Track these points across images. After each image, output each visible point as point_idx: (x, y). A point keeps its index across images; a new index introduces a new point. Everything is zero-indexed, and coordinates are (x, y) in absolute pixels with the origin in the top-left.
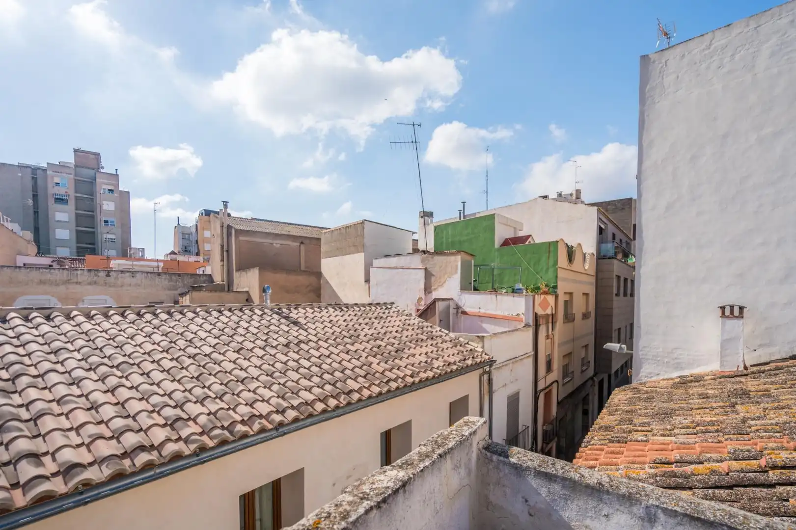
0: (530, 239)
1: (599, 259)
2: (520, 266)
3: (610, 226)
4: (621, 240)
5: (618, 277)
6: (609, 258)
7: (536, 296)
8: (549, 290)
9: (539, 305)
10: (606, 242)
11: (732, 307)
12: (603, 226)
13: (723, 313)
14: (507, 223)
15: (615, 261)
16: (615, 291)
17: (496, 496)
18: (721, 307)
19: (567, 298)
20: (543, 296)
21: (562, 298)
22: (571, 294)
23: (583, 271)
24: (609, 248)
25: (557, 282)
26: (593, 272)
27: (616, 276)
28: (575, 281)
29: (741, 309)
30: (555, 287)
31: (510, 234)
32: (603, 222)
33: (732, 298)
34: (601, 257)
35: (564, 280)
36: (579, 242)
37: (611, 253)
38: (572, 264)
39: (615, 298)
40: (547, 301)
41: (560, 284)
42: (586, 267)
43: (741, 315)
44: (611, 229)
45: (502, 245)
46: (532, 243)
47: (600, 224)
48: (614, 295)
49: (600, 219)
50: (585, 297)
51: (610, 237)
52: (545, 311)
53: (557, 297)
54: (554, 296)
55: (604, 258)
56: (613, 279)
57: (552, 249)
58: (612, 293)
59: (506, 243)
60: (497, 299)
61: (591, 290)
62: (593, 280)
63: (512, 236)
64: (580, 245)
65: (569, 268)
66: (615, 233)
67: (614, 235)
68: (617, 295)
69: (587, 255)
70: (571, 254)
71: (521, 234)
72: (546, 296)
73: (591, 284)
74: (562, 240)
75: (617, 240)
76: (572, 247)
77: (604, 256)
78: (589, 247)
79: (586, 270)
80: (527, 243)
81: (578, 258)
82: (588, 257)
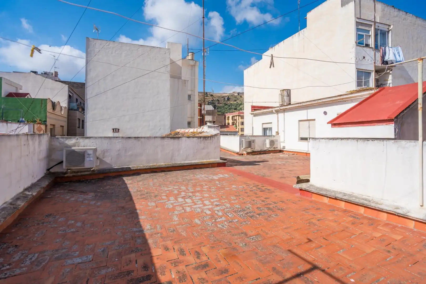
0: (28, 95)
1: (69, 110)
2: (22, 109)
3: (75, 95)
4: (81, 103)
5: (79, 119)
6: (75, 110)
7: (35, 125)
8: (41, 122)
9: (37, 129)
10: (73, 102)
11: (116, 129)
12: (71, 94)
13: (114, 131)
14: (10, 83)
15: (77, 112)
16: (77, 126)
17: (53, 143)
18: (113, 129)
19: (52, 127)
20: (38, 125)
21: (49, 127)
22: (54, 125)
23: (60, 115)
24: (74, 105)
25: (46, 119)
26: (66, 115)
27: (78, 118)
28: (56, 119)
29: (118, 130)
30: (46, 121)
31: (13, 90)
32: (71, 93)
33: (116, 126)
34: (70, 109)
35: (50, 118)
36: (58, 101)
37: (76, 108)
38: (55, 111)
39: (77, 129)
40: (41, 127)
41: (48, 120)
42: (62, 113)
43: (118, 131)
44: (75, 96)
45: (6, 96)
46: (29, 97)
47: (69, 93)
48: (77, 127)
49: (69, 91)
50: (61, 127)
51: (75, 100)
52: (40, 132)
53: (46, 126)
54: (45, 126)
55: (72, 109)
56: (76, 120)
57: (43, 102)
58: (76, 126)
59: (10, 95)
60: (7, 126)
61: (65, 124)
62: (66, 120)
63: (15, 92)
64: (59, 102)
65: (53, 113)
66: (77, 98)
67: (77, 100)
68: (79, 127)
69: (62, 107)
70: (54, 105)
71: (21, 91)
72: (40, 125)
73: (65, 121)
74: (49, 99)
75: (79, 102)
76: (55, 103)
77: (71, 109)
78: (64, 104)
79: (62, 114)
80: (26, 97)
81: (58, 108)
82: (63, 108)
